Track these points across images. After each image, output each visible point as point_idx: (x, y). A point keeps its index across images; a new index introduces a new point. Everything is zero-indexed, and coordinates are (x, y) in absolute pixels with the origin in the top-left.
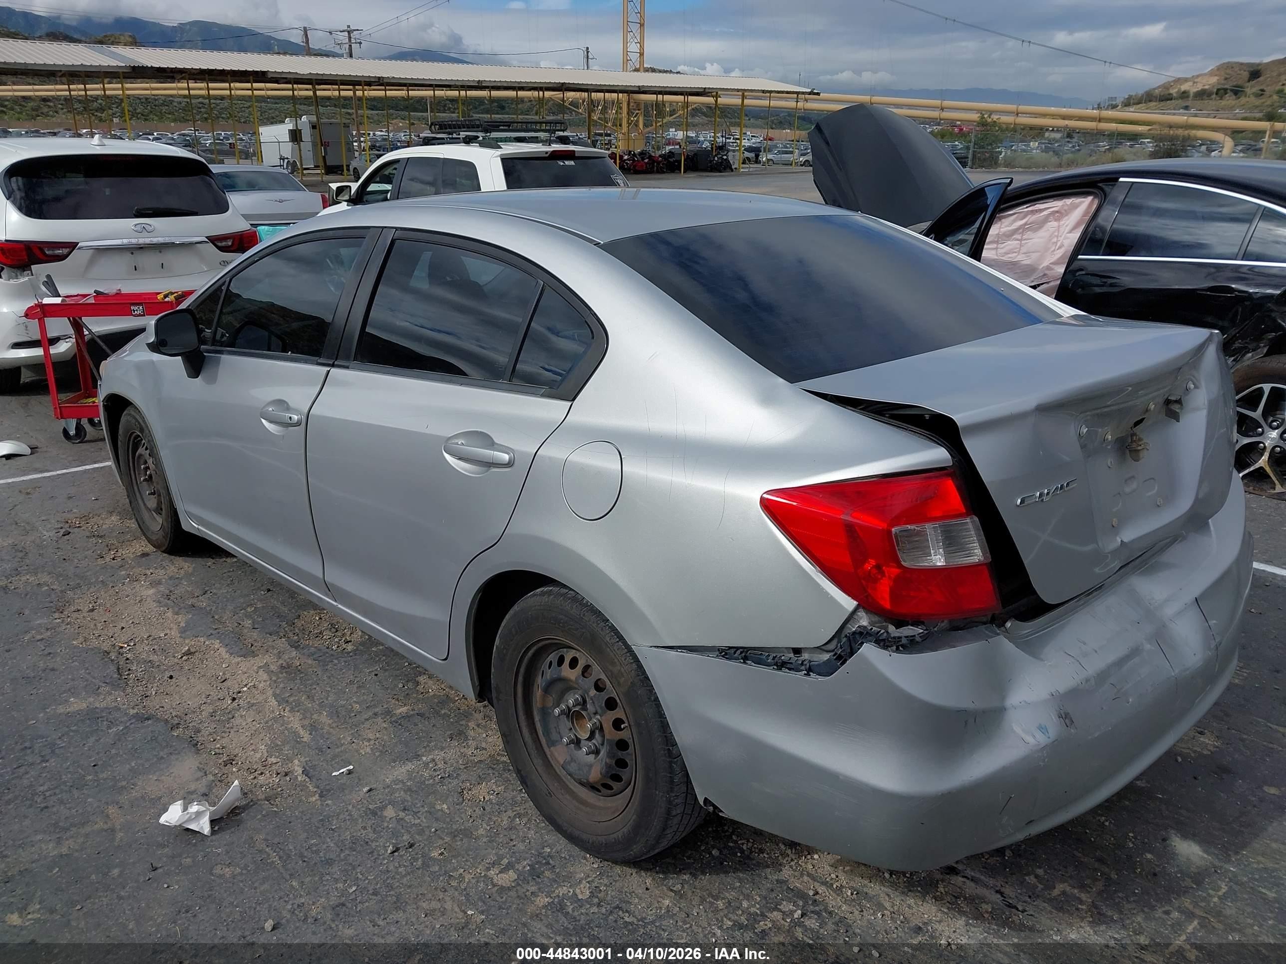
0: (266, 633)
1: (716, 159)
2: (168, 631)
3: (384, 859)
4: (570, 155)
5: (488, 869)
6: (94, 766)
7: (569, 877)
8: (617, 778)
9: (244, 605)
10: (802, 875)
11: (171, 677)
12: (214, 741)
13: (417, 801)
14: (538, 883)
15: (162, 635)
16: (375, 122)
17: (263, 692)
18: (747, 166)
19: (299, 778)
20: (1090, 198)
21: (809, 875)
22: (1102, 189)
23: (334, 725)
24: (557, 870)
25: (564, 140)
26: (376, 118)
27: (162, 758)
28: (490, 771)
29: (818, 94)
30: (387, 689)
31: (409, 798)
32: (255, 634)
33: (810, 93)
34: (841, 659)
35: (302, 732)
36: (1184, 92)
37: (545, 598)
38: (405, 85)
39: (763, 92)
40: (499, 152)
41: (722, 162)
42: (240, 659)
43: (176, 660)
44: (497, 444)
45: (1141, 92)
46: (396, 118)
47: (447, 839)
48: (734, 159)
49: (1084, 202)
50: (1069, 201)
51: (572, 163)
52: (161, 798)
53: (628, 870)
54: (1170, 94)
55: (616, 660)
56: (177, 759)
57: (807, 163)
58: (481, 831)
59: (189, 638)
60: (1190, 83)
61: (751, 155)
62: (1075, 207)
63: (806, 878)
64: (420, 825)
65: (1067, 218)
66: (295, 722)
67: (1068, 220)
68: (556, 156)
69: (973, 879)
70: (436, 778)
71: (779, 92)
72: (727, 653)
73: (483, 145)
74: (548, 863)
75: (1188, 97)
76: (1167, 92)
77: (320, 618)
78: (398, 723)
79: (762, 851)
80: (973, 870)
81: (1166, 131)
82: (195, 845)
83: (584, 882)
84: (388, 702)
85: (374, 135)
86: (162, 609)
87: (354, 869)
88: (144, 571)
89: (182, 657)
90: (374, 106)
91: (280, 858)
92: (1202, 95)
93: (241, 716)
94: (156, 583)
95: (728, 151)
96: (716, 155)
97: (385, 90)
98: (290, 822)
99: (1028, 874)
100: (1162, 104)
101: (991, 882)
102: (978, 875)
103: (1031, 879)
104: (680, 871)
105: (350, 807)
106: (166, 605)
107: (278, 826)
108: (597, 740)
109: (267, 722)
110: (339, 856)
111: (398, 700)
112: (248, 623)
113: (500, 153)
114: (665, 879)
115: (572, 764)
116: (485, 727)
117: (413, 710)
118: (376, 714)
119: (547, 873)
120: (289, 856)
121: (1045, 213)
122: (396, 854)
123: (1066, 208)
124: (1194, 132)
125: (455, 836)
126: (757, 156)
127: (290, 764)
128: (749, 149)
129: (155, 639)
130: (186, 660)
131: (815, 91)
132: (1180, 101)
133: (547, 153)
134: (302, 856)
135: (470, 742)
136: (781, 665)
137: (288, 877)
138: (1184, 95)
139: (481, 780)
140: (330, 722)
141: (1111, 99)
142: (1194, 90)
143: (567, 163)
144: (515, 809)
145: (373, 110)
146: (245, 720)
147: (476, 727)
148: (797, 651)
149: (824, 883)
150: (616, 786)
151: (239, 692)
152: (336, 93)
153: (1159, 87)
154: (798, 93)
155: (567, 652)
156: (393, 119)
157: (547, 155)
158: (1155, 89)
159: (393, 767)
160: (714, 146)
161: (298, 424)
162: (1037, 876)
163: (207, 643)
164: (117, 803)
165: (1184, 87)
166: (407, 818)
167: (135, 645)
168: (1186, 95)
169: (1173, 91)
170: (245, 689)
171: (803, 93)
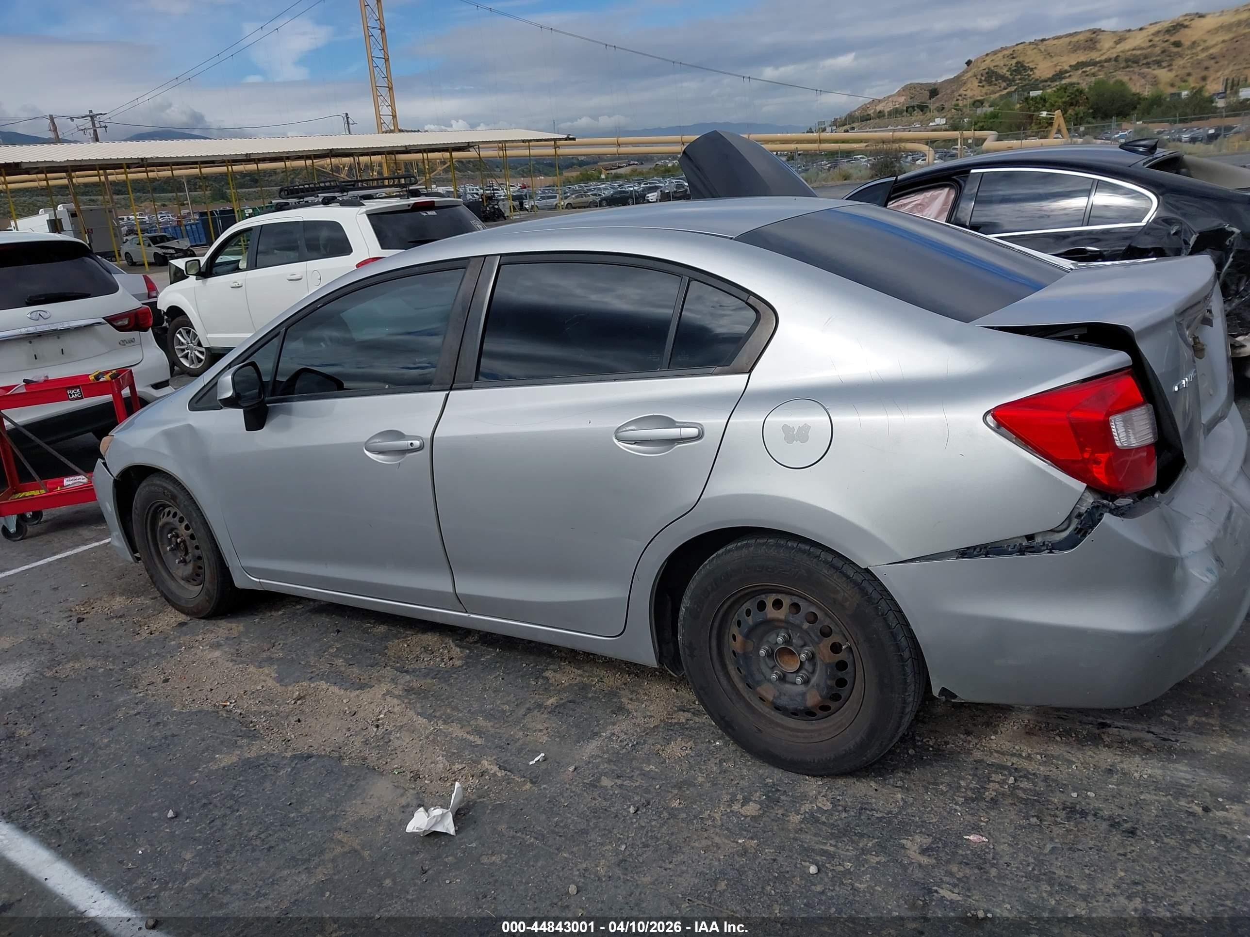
0: (367, 666)
1: (488, 209)
2: (263, 684)
3: (631, 819)
4: (430, 206)
5: (730, 806)
6: (290, 804)
7: (804, 797)
8: (836, 697)
9: (324, 648)
10: (991, 753)
11: (299, 721)
12: (387, 763)
13: (624, 768)
14: (781, 807)
15: (259, 687)
16: (122, 206)
17: (402, 714)
18: (518, 213)
19: (499, 774)
20: (946, 190)
21: (997, 752)
22: (958, 183)
23: (497, 726)
24: (790, 794)
25: (416, 193)
26: (123, 202)
27: (352, 786)
28: (671, 733)
29: (574, 139)
30: (522, 687)
31: (615, 768)
32: (355, 669)
33: (566, 139)
34: (1082, 532)
35: (471, 738)
36: (880, 112)
37: (745, 551)
38: (167, 164)
39: (523, 141)
40: (363, 209)
41: (494, 212)
42: (358, 692)
43: (291, 706)
44: (678, 422)
45: (844, 115)
46: (145, 201)
47: (676, 791)
48: (505, 207)
49: (941, 194)
50: (928, 194)
51: (434, 213)
52: (379, 816)
53: (851, 781)
54: (868, 115)
55: (838, 588)
56: (368, 783)
57: (569, 206)
58: (700, 779)
59: (290, 685)
60: (883, 104)
61: (516, 203)
62: (935, 198)
63: (996, 755)
64: (643, 786)
65: (928, 209)
66: (456, 731)
67: (929, 210)
68: (417, 207)
69: (1124, 728)
70: (627, 747)
71: (537, 140)
72: (965, 553)
73: (343, 204)
74: (778, 790)
75: (884, 116)
76: (865, 114)
77: (408, 645)
78: (555, 711)
79: (947, 743)
80: (1119, 722)
81: (880, 146)
82: (446, 845)
83: (819, 797)
84: (532, 698)
85: (129, 219)
86: (241, 666)
87: (611, 832)
88: (193, 638)
89: (295, 703)
90: (120, 191)
91: (536, 839)
92: (896, 113)
93: (398, 738)
94: (216, 646)
95: (498, 200)
96: (487, 206)
97: (147, 172)
98: (522, 809)
99: (1163, 715)
100: (864, 123)
101: (1139, 727)
102: (1125, 724)
103: (1165, 718)
104: (892, 771)
105: (568, 786)
106: (242, 662)
107: (513, 815)
108: (807, 670)
109: (427, 738)
110: (588, 825)
111: (539, 694)
112: (340, 662)
113: (365, 210)
114: (885, 780)
115: (782, 697)
116: (638, 699)
117: (561, 699)
118: (529, 709)
119: (783, 798)
120: (543, 836)
121: (909, 206)
122: (639, 812)
123: (926, 200)
124: (903, 144)
125: (680, 788)
126: (521, 204)
127: (479, 766)
128: (514, 198)
129: (253, 693)
130: (301, 704)
131: (571, 137)
132: (878, 120)
133: (409, 205)
134: (553, 832)
135: (635, 714)
136: (1022, 551)
137: (556, 851)
138: (880, 115)
139: (668, 741)
140: (492, 724)
141: (820, 123)
142: (887, 110)
143: (429, 213)
144: (715, 756)
145: (118, 194)
146: (400, 740)
147: (630, 702)
148: (1030, 537)
149: (1013, 755)
150: (833, 705)
151: (379, 720)
152: (123, 177)
153: (858, 109)
154: (555, 140)
155: (767, 597)
156: (142, 202)
157: (410, 208)
158: (855, 111)
159: (581, 747)
160: (484, 197)
161: (421, 448)
162: (1169, 715)
163: (312, 685)
164: (340, 829)
165: (879, 108)
166: (625, 783)
167: (236, 702)
168: (881, 114)
169: (871, 112)
170: (382, 716)
171: (560, 139)
